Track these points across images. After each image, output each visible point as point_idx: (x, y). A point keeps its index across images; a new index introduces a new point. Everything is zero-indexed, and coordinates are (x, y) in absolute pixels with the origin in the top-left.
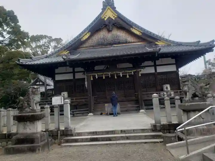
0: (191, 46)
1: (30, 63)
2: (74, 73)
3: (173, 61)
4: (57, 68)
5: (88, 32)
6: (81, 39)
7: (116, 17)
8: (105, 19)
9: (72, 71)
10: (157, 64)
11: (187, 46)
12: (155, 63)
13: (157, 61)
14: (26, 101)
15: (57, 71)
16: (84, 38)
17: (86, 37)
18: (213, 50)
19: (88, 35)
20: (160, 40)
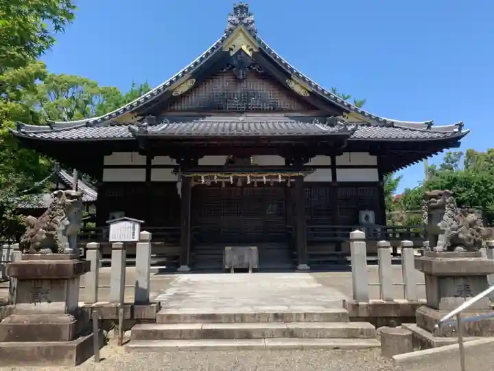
0: (414, 130)
1: (46, 136)
2: (149, 167)
3: (373, 160)
4: (110, 154)
5: (190, 78)
6: (173, 91)
7: (255, 50)
8: (232, 53)
9: (144, 163)
10: (337, 163)
11: (406, 129)
12: (333, 161)
13: (337, 158)
14: (44, 229)
15: (108, 160)
16: (180, 91)
17: (185, 88)
18: (460, 143)
19: (190, 84)
20: (348, 112)
